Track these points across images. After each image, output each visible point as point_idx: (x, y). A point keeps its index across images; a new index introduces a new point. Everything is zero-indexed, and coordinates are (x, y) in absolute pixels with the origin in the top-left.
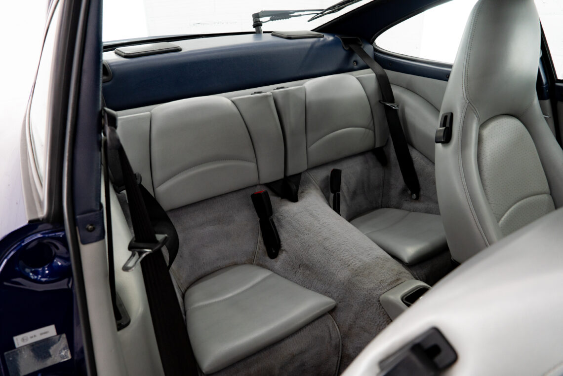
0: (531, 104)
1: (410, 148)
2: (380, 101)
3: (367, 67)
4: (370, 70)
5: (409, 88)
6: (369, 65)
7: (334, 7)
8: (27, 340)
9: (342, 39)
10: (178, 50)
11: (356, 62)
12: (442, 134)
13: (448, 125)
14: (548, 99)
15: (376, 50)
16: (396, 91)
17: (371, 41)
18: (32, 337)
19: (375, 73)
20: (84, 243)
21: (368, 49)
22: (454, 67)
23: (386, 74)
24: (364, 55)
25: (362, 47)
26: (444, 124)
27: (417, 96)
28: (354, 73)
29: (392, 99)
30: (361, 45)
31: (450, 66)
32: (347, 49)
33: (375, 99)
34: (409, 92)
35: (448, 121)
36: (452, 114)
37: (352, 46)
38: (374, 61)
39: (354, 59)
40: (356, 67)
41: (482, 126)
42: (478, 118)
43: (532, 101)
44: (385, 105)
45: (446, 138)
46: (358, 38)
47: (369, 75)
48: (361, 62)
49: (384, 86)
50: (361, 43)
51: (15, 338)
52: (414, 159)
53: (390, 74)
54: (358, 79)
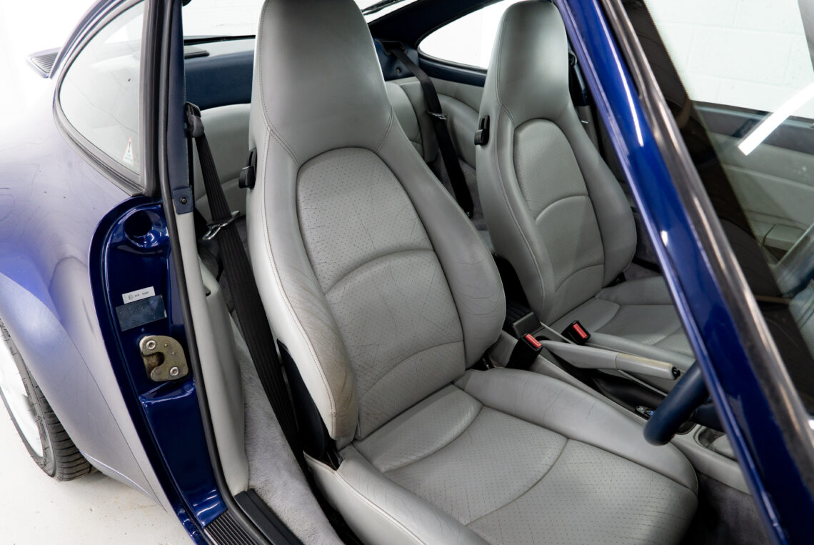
0: (565, 108)
1: (461, 162)
2: (426, 112)
3: (411, 75)
4: (414, 78)
5: (458, 98)
6: (413, 72)
7: (372, 7)
8: (132, 297)
9: (383, 43)
10: (206, 55)
11: (399, 69)
12: (480, 136)
13: (485, 128)
14: (587, 105)
15: (421, 56)
16: (443, 101)
17: (415, 47)
18: (136, 296)
19: (420, 80)
20: (179, 214)
21: (412, 55)
22: (488, 72)
23: (431, 82)
24: (408, 61)
25: (405, 52)
26: (482, 127)
27: (466, 107)
28: (398, 81)
29: (439, 109)
30: (403, 51)
31: (485, 72)
32: (389, 54)
33: (421, 110)
34: (458, 102)
35: (485, 124)
36: (489, 117)
37: (394, 52)
38: (419, 68)
39: (396, 66)
40: (399, 74)
41: (518, 128)
42: (512, 119)
43: (567, 105)
44: (431, 115)
45: (484, 140)
46: (401, 43)
47: (414, 82)
48: (405, 69)
49: (430, 95)
50: (403, 48)
51: (123, 295)
52: (466, 174)
53: (437, 82)
54: (402, 87)
